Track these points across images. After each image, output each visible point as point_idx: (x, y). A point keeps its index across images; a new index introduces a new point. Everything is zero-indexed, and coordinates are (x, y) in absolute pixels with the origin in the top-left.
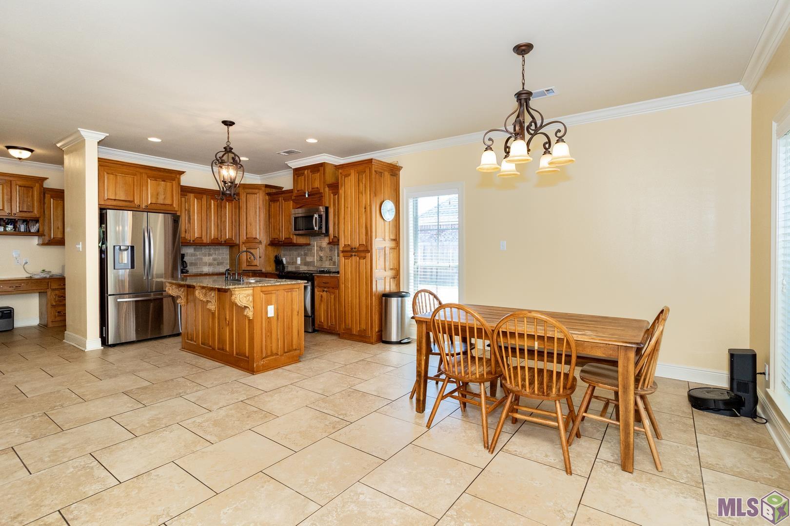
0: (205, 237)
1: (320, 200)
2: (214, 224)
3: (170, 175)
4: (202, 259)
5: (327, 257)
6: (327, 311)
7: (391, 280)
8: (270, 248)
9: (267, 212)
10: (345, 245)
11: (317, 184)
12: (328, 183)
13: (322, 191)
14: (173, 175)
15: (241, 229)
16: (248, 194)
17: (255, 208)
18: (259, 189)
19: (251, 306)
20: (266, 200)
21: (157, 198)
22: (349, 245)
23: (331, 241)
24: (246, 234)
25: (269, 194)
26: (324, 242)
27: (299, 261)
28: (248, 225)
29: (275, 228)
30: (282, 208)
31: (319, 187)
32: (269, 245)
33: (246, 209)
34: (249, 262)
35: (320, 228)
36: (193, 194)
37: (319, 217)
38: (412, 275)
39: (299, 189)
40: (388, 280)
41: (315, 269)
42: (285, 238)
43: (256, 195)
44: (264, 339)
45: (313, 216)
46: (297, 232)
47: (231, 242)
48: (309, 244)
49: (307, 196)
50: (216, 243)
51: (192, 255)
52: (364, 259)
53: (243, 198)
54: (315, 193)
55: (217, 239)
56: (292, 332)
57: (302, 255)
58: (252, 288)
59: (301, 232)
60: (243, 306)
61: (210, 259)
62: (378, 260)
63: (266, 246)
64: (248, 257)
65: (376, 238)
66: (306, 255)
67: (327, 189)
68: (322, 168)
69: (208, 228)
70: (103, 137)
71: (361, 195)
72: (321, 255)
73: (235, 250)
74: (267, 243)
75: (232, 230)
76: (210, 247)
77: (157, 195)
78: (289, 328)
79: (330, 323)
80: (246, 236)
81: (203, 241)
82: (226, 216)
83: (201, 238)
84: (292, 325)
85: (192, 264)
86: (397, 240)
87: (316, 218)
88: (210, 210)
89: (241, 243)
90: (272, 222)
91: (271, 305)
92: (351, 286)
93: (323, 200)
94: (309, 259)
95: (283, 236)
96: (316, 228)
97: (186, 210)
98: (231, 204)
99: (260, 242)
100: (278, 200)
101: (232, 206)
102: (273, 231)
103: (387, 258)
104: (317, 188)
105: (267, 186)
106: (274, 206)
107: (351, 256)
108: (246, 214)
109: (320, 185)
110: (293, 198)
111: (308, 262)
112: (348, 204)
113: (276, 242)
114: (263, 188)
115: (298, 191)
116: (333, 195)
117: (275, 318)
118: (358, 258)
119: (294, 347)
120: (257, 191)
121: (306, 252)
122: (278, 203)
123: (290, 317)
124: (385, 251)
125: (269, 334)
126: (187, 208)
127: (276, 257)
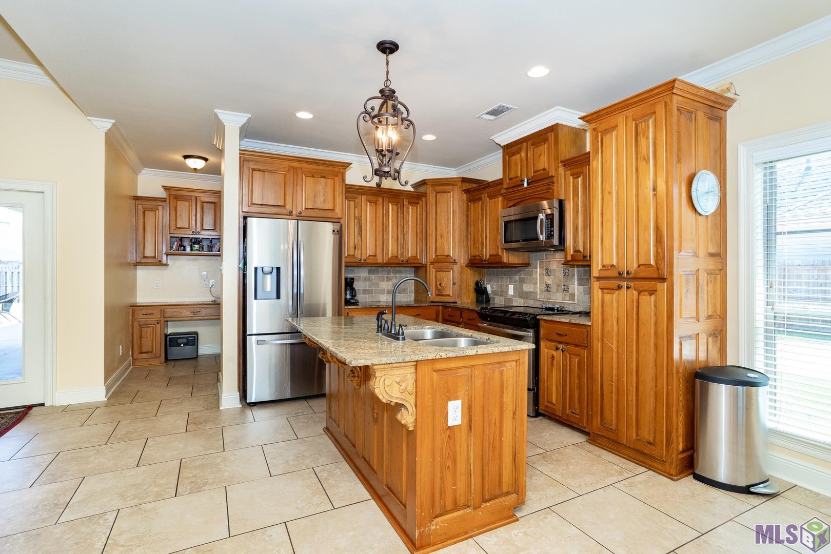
0: (381, 255)
1: (549, 189)
2: (392, 237)
3: (331, 169)
4: (378, 284)
5: (559, 285)
6: (564, 386)
7: (710, 339)
8: (469, 271)
9: (465, 218)
10: (603, 266)
11: (543, 163)
12: (564, 159)
13: (552, 173)
14: (336, 169)
15: (428, 245)
16: (438, 193)
17: (448, 213)
18: (453, 185)
19: (410, 401)
20: (463, 200)
21: (315, 202)
22: (613, 266)
23: (569, 258)
24: (436, 250)
25: (467, 191)
26: (556, 261)
27: (511, 291)
28: (439, 237)
29: (476, 241)
30: (486, 210)
31: (547, 167)
32: (467, 266)
33: (436, 214)
34: (439, 290)
35: (550, 236)
36: (365, 196)
37: (547, 219)
38: (761, 331)
39: (512, 176)
40: (703, 339)
41: (538, 305)
42: (490, 256)
43: (449, 194)
44: (438, 475)
45: (536, 218)
46: (508, 246)
47: (415, 262)
48: (528, 265)
49: (525, 185)
50: (395, 264)
51: (366, 279)
52: (651, 295)
53: (431, 198)
54: (540, 178)
55: (397, 257)
56: (501, 456)
57: (516, 281)
58: (415, 363)
59: (514, 245)
60: (393, 404)
61: (388, 285)
62: (683, 297)
63: (462, 267)
64: (438, 283)
65: (680, 251)
66: (522, 281)
67: (561, 170)
68: (553, 134)
69: (384, 243)
70: (244, 120)
71: (642, 164)
72: (549, 282)
73: (421, 271)
74: (464, 263)
75: (417, 244)
76: (389, 268)
77: (315, 196)
78: (494, 448)
79: (570, 408)
80: (436, 253)
81: (377, 259)
82: (409, 225)
83: (375, 256)
84: (501, 441)
85: (365, 291)
86: (719, 256)
87: (542, 220)
88: (387, 216)
89: (428, 263)
90: (472, 233)
91: (456, 398)
92: (618, 347)
93: (555, 188)
94: (527, 288)
95: (487, 252)
96: (542, 238)
97: (355, 217)
98: (415, 208)
99: (455, 262)
100: (480, 199)
101: (417, 212)
102: (472, 246)
103: (703, 295)
104: (544, 169)
105: (464, 180)
106: (474, 207)
107: (619, 288)
108: (436, 221)
109: (549, 163)
110: (502, 192)
111: (527, 293)
112: (611, 187)
113: (477, 262)
114: (459, 183)
115: (511, 179)
116: (574, 178)
117: (465, 429)
118: (635, 293)
119: (505, 490)
120: (450, 188)
121: (522, 276)
122: (480, 203)
123: (498, 424)
124: (697, 279)
125: (449, 463)
126: (357, 215)
127: (477, 283)
